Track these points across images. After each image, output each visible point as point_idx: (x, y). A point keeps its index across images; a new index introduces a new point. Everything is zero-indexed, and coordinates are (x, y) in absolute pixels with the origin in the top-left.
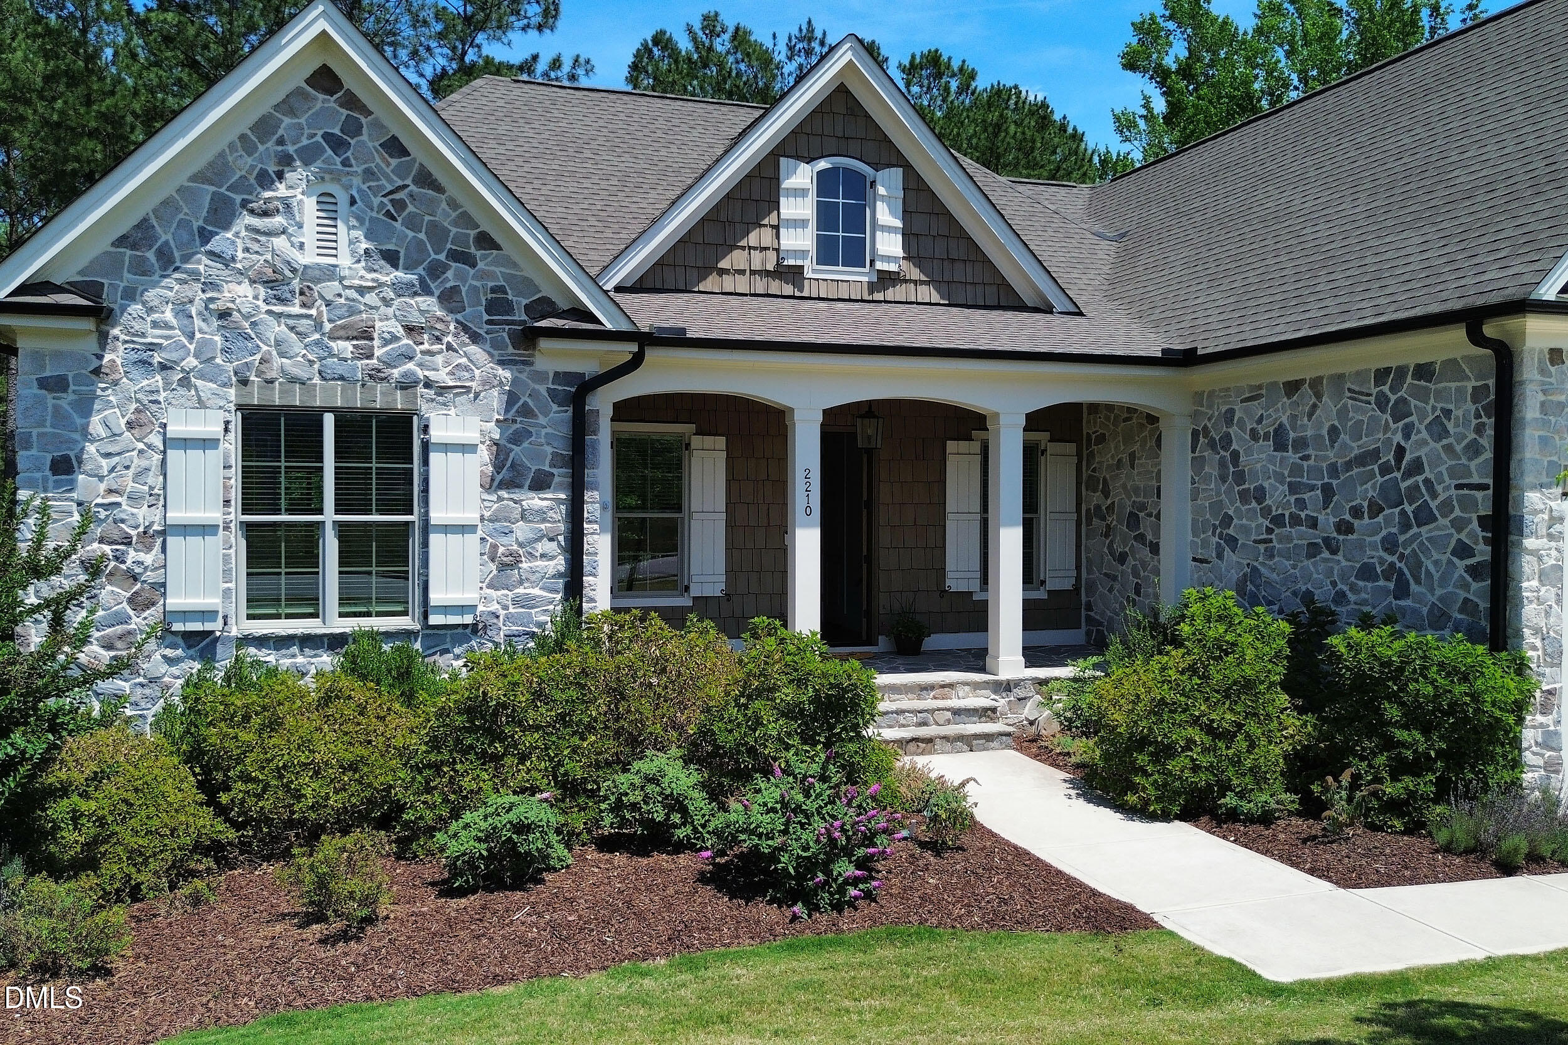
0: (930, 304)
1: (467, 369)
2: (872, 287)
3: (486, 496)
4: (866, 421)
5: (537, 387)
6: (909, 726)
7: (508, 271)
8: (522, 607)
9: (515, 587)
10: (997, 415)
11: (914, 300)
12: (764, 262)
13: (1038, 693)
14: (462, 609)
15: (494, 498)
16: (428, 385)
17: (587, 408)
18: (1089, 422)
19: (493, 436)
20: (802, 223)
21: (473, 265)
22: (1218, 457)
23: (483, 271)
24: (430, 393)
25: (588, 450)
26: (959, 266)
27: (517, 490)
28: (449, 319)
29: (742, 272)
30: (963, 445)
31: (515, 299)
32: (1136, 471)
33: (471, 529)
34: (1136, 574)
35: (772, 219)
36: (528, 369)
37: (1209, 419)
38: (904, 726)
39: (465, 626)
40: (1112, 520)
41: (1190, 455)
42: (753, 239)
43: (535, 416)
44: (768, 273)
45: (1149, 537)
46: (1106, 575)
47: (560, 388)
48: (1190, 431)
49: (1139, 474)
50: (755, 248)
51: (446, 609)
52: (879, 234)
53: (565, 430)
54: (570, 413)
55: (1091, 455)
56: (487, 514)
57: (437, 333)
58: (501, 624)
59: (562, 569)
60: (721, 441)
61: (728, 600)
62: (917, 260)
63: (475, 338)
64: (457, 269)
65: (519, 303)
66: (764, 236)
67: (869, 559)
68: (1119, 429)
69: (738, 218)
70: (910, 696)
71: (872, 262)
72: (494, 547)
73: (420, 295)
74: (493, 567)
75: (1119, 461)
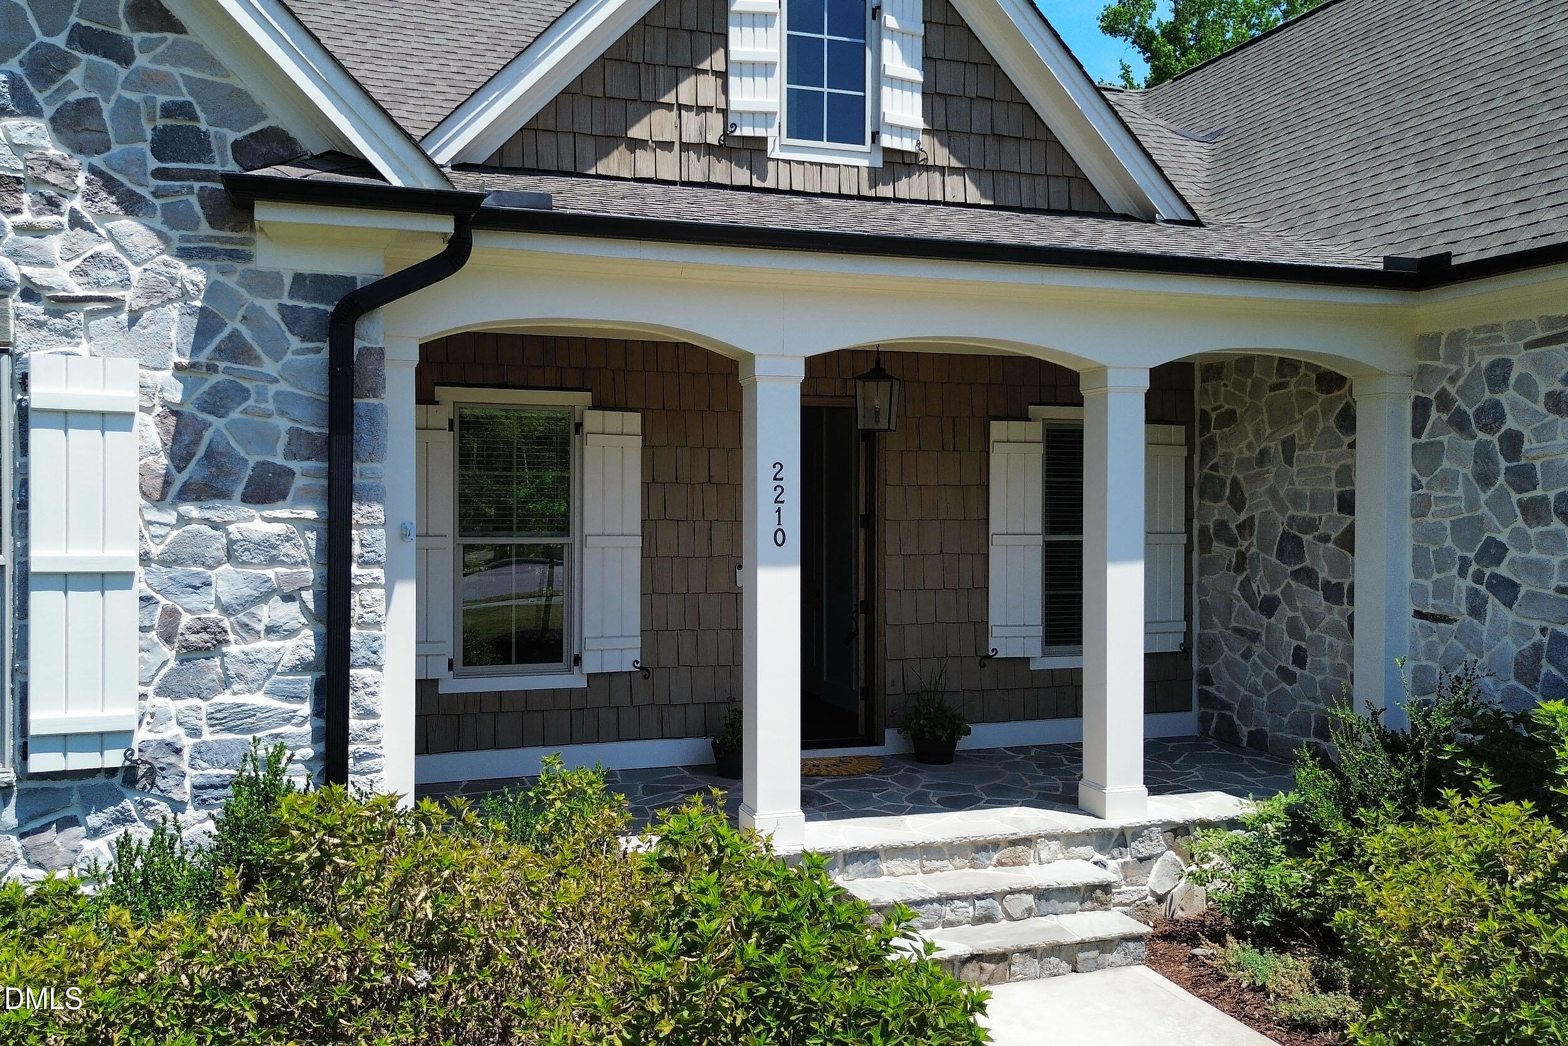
0: (965, 205)
1: (113, 264)
2: (875, 176)
3: (153, 515)
4: (871, 385)
5: (259, 302)
6: (960, 923)
7: (198, 75)
8: (230, 730)
9: (215, 692)
10: (1102, 371)
11: (939, 198)
12: (704, 130)
13: (1170, 848)
14: (101, 740)
15: (171, 517)
16: (30, 293)
17: (358, 344)
18: (1204, 392)
19: (168, 396)
20: (765, 69)
21: (126, 59)
22: (1473, 443)
23: (145, 71)
24: (35, 310)
25: (361, 427)
26: (1009, 147)
27: (218, 503)
28: (74, 163)
29: (667, 146)
30: (1016, 428)
31: (212, 130)
32: (1295, 469)
33: (123, 579)
34: (1294, 629)
35: (717, 61)
36: (240, 267)
37: (1453, 380)
38: (951, 924)
39: (111, 772)
40: (1250, 545)
41: (1409, 441)
42: (685, 91)
43: (254, 359)
44: (709, 149)
45: (1323, 574)
46: (1237, 631)
47: (305, 305)
48: (1408, 404)
49: (1301, 472)
50: (689, 108)
51: (64, 742)
52: (886, 91)
53: (316, 388)
54: (325, 354)
55: (1210, 446)
56: (156, 550)
57: (50, 192)
58: (185, 766)
59: (310, 655)
60: (634, 421)
61: (646, 678)
62: (945, 135)
63: (131, 204)
64: (90, 66)
65: (221, 138)
66: (704, 90)
67: (869, 606)
68: (1262, 404)
69: (660, 58)
70: (958, 861)
71: (875, 135)
72: (171, 615)
73: (11, 114)
74: (169, 653)
75: (1264, 453)
